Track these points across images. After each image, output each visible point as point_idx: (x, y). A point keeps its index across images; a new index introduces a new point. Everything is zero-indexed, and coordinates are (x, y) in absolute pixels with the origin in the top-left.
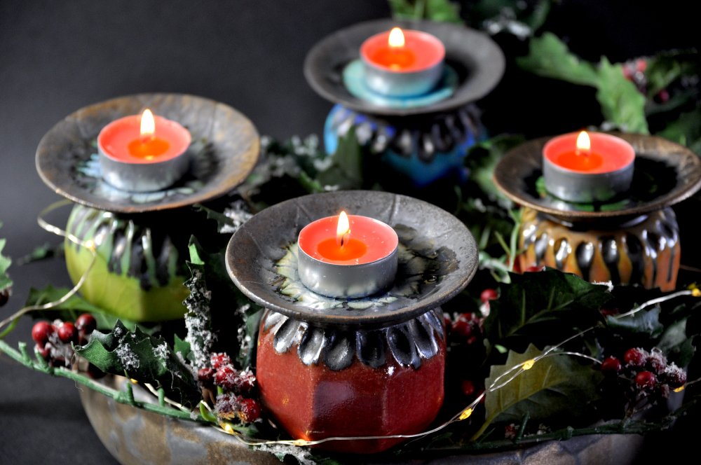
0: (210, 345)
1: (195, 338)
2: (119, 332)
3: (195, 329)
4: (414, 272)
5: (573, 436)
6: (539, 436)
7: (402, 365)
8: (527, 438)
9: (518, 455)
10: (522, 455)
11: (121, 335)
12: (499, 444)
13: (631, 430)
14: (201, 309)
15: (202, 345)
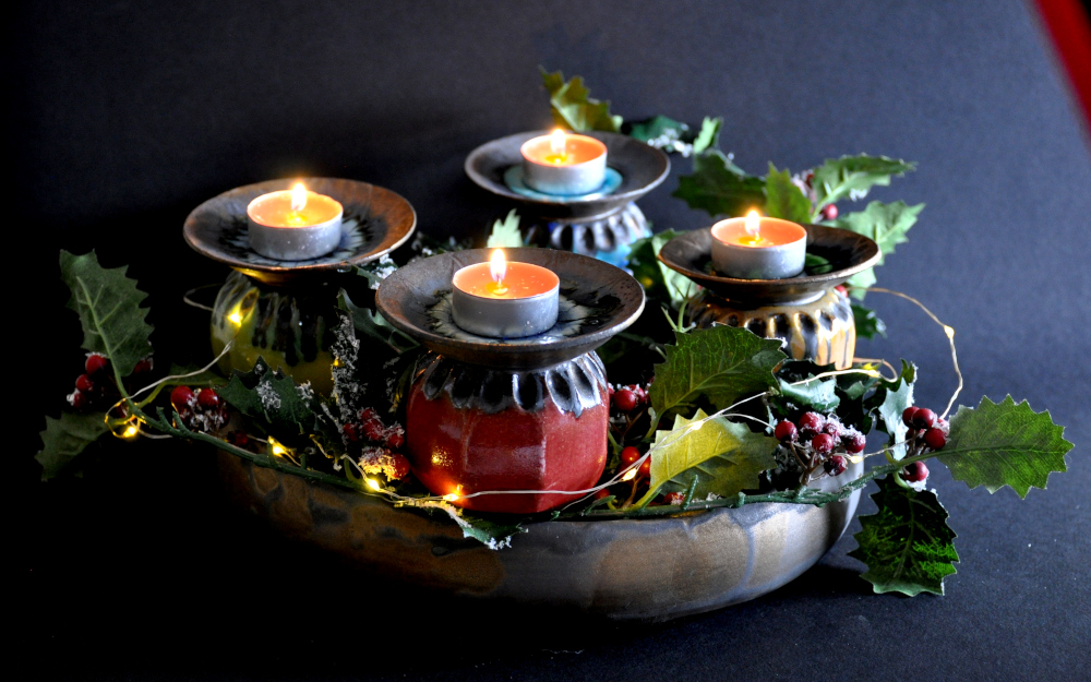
0: (357, 399)
1: (340, 392)
2: (260, 369)
3: (341, 380)
4: (575, 317)
5: (745, 503)
6: (709, 503)
7: (562, 412)
8: (695, 504)
9: (685, 524)
10: (690, 524)
11: (263, 372)
12: (664, 509)
13: (807, 500)
14: (348, 356)
15: (348, 398)
